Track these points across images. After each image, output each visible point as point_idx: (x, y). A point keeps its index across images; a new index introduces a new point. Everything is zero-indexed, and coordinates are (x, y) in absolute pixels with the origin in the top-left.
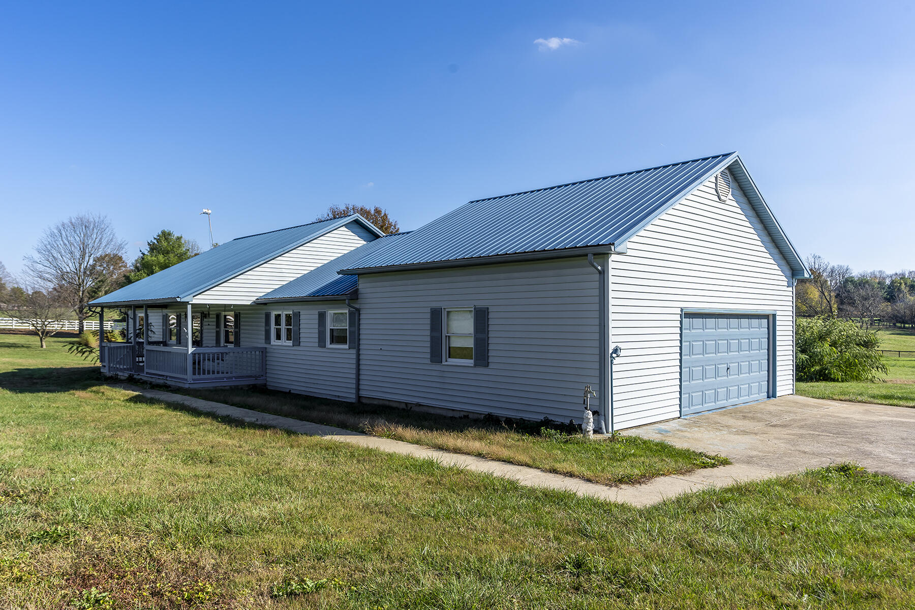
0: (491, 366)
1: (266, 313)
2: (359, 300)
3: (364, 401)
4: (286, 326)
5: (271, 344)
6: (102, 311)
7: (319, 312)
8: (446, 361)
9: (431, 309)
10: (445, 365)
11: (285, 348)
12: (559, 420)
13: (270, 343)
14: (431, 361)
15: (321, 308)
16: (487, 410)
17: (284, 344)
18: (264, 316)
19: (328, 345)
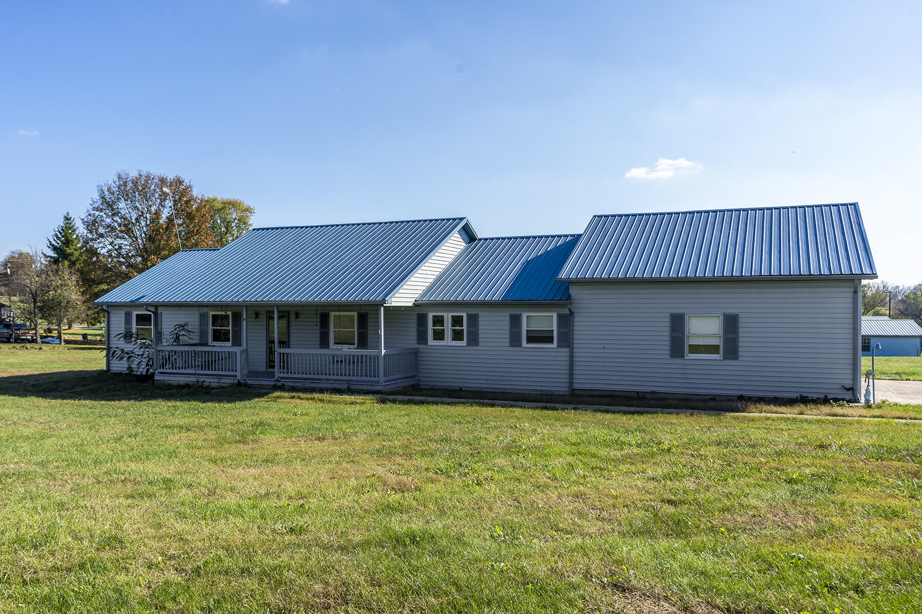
0: (740, 359)
1: (418, 314)
2: (572, 305)
3: (577, 393)
4: (452, 327)
5: (429, 344)
6: (157, 309)
7: (510, 314)
8: (687, 356)
9: (671, 314)
10: (686, 359)
11: (450, 348)
12: (815, 396)
13: (427, 344)
14: (671, 357)
15: (515, 311)
16: (739, 393)
17: (450, 344)
18: (416, 317)
19: (524, 344)
